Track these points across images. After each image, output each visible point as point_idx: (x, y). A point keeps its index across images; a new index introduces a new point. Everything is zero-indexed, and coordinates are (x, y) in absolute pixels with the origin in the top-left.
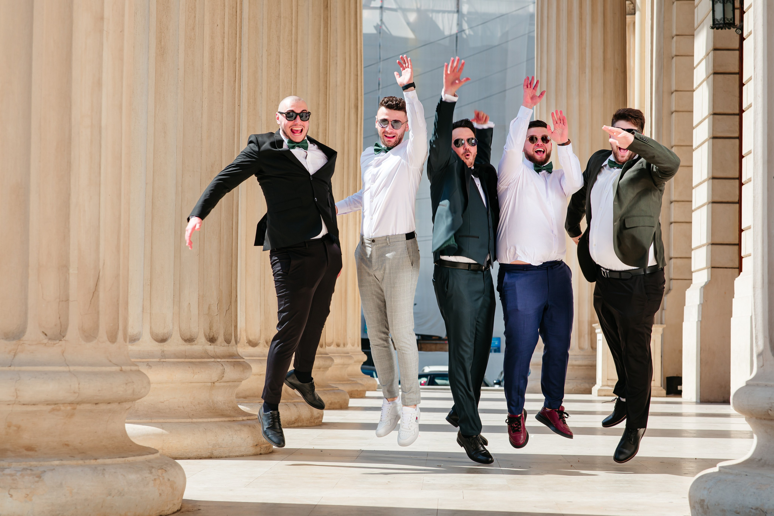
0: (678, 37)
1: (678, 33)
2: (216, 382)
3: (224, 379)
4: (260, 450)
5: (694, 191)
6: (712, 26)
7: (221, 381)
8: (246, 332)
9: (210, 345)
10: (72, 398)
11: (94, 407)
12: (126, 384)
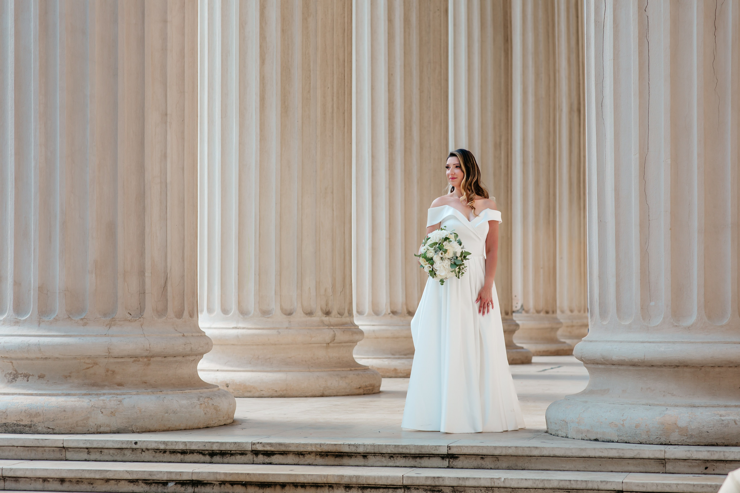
2: (330, 343)
3: (335, 341)
4: (364, 392)
9: (326, 317)
10: (146, 354)
11: (164, 359)
12: (185, 345)
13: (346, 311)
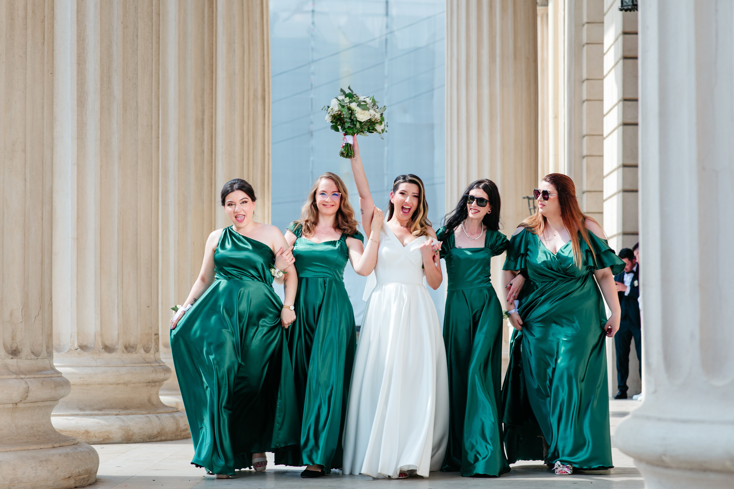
0: (589, 25)
1: (589, 21)
2: (18, 402)
3: (28, 399)
4: (75, 483)
5: (605, 180)
6: (620, 7)
7: (26, 401)
8: (101, 337)
9: (12, 358)
13: (44, 348)
